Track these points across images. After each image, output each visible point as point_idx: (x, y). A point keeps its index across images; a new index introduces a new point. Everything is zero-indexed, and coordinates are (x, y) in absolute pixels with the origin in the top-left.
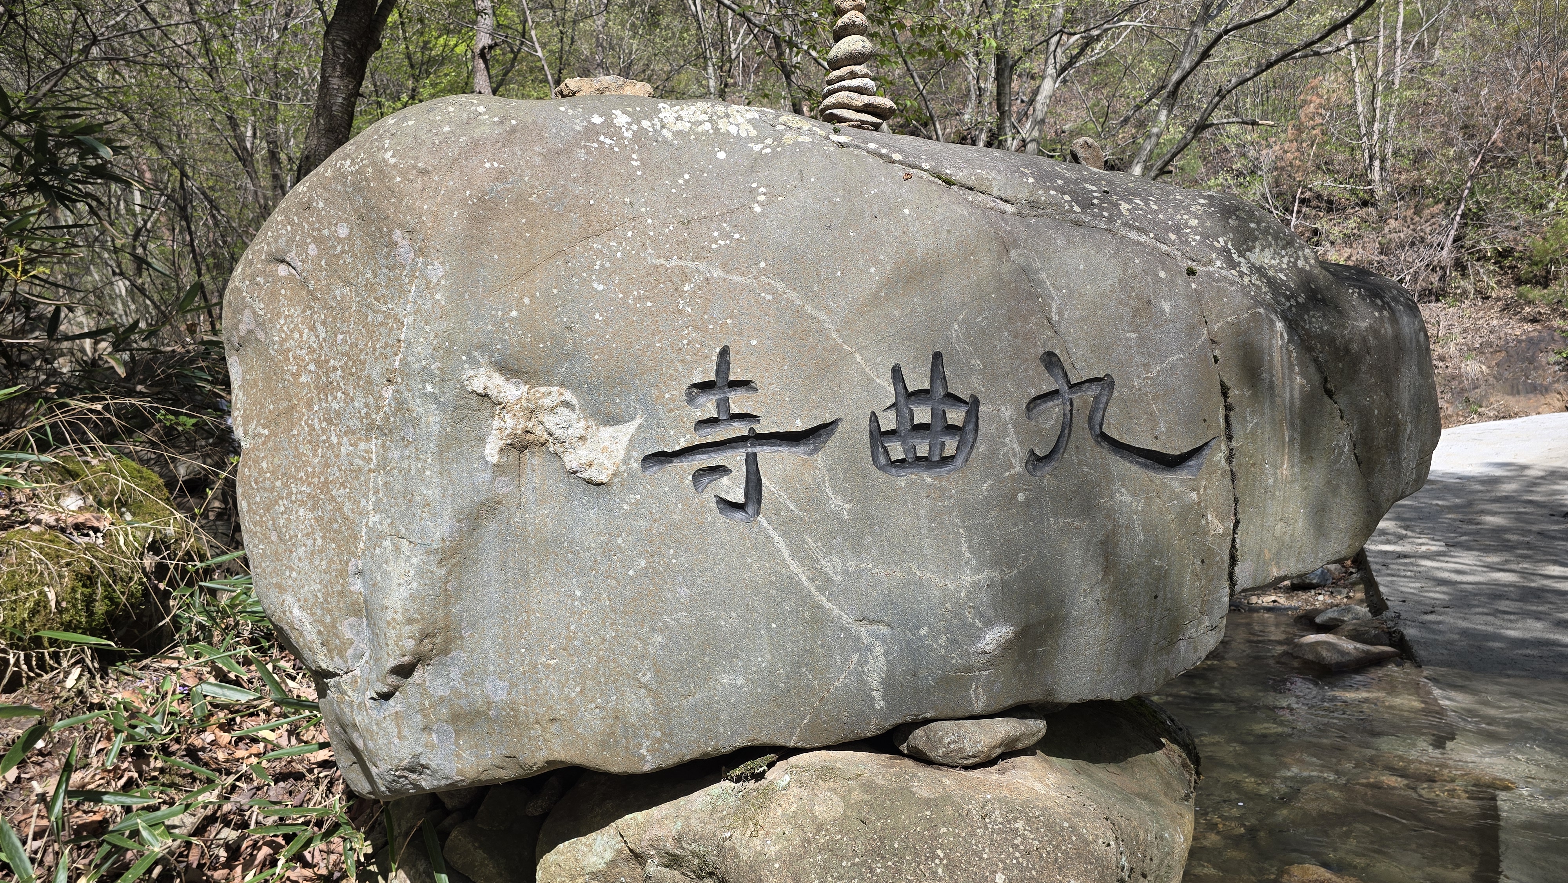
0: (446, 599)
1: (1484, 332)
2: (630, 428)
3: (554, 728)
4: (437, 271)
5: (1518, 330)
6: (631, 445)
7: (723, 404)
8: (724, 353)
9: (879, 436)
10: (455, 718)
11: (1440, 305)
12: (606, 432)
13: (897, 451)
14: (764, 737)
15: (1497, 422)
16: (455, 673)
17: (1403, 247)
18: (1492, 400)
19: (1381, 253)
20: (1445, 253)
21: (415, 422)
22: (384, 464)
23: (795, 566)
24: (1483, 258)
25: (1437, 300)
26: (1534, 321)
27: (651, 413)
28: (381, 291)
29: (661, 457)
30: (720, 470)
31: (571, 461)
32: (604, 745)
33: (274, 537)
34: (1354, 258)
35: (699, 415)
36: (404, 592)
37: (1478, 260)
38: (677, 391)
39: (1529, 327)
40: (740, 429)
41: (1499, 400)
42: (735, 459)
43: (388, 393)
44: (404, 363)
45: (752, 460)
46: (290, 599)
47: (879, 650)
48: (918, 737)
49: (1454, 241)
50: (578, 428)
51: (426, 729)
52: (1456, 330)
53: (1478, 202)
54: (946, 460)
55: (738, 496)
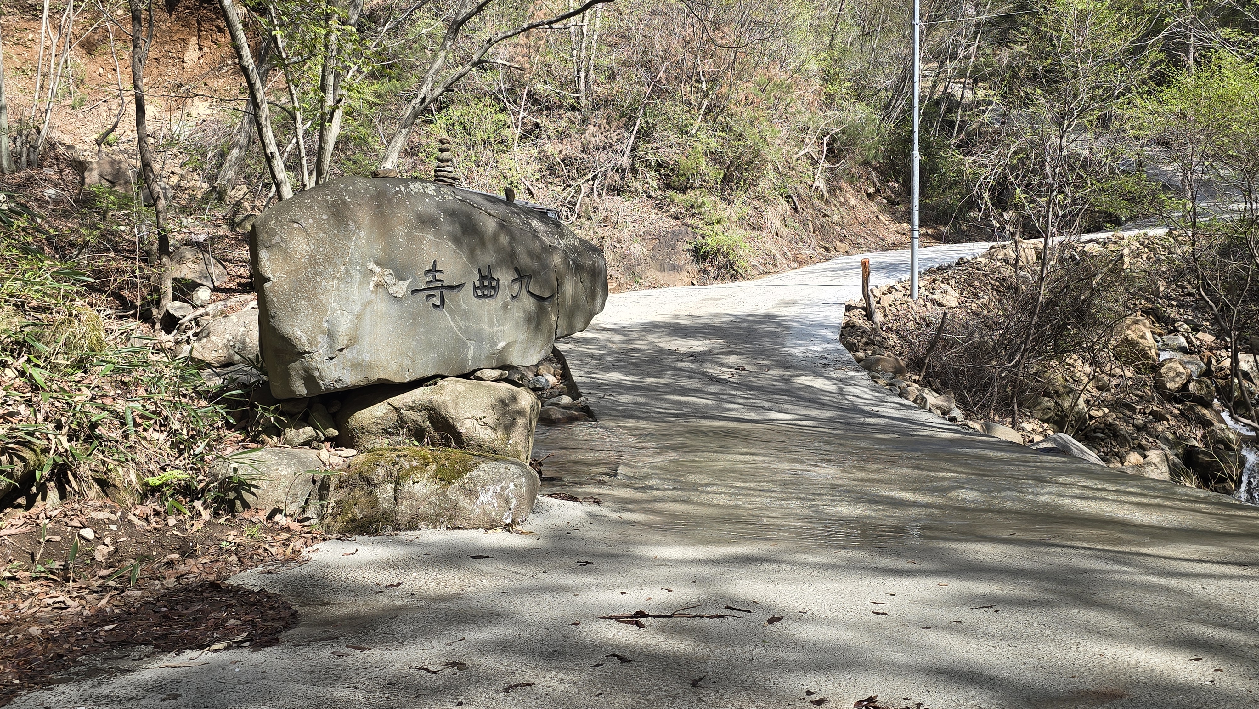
0: (356, 329)
1: (647, 223)
2: (408, 282)
3: (381, 368)
4: (363, 234)
5: (666, 223)
6: (408, 287)
7: (434, 276)
8: (435, 261)
9: (475, 288)
10: (352, 365)
11: (619, 198)
12: (401, 283)
13: (480, 293)
14: (439, 373)
15: (650, 291)
16: (355, 352)
17: (598, 149)
18: (648, 274)
19: (583, 152)
20: (625, 158)
21: (352, 277)
22: (338, 289)
23: (452, 323)
24: (649, 166)
25: (618, 195)
26: (677, 218)
27: (414, 278)
28: (340, 237)
29: (414, 292)
30: (434, 296)
31: (391, 291)
32: (396, 374)
33: (290, 310)
34: (564, 153)
35: (428, 279)
36: (345, 326)
37: (646, 166)
38: (421, 272)
39: (673, 222)
40: (439, 284)
41: (653, 274)
42: (437, 293)
43: (343, 268)
44: (350, 259)
45: (442, 293)
46: (296, 329)
47: (472, 348)
48: (478, 373)
49: (632, 150)
50: (394, 281)
51: (344, 368)
52: (629, 219)
53: (647, 122)
54: (491, 296)
55: (438, 303)
